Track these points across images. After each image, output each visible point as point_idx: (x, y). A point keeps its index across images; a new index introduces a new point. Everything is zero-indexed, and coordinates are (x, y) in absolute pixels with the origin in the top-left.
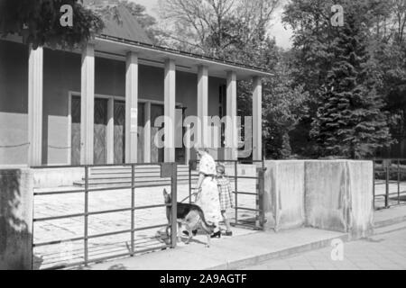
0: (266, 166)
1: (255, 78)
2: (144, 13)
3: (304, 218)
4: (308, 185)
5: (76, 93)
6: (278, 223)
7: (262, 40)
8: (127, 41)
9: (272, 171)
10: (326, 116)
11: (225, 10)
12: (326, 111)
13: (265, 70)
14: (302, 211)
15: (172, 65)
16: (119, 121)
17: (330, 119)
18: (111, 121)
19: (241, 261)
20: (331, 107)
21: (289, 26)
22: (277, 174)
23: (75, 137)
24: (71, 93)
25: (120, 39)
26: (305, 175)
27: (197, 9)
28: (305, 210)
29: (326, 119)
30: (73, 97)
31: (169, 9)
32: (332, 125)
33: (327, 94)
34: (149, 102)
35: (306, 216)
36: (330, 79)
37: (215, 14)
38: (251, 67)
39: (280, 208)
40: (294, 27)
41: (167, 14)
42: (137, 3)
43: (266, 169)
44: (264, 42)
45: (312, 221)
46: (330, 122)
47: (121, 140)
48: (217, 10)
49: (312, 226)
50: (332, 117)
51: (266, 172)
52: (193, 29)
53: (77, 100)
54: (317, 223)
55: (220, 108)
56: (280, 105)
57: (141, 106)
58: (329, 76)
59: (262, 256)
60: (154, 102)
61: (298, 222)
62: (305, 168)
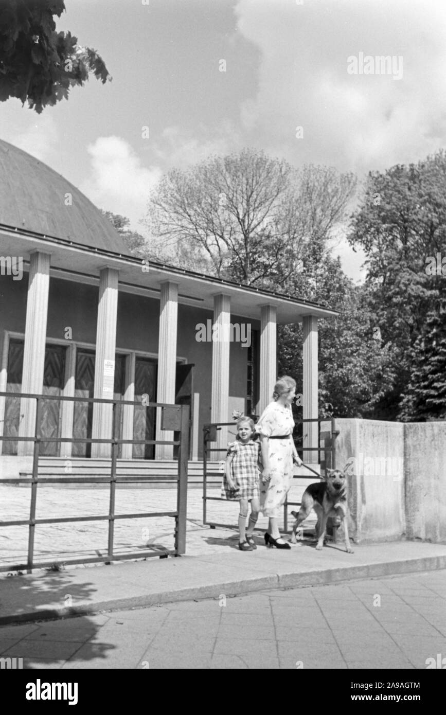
0: (338, 427)
1: (308, 319)
2: (125, 228)
3: (404, 524)
4: (411, 465)
5: (16, 335)
6: (360, 527)
7: (318, 261)
8: (102, 251)
9: (348, 436)
10: (425, 387)
11: (255, 222)
12: (425, 378)
13: (323, 306)
14: (402, 512)
15: (173, 293)
16: (84, 383)
17: (433, 392)
18: (71, 382)
19: (302, 575)
20: (434, 372)
21: (359, 247)
22: (358, 442)
23: (11, 408)
24: (8, 334)
25: (91, 249)
26: (405, 448)
27: (211, 221)
28: (406, 511)
29: (425, 391)
30: (12, 341)
31: (166, 221)
32: (437, 401)
33: (427, 351)
34: (133, 354)
35: (408, 521)
36: (431, 325)
37: (239, 228)
38: (301, 301)
39: (364, 502)
40: (368, 249)
41: (163, 228)
42: (115, 214)
43: (337, 434)
44: (320, 265)
45: (419, 528)
46: (433, 397)
47: (85, 415)
48: (241, 222)
49: (419, 538)
50: (435, 388)
51: (339, 438)
52: (204, 251)
53: (18, 346)
54: (427, 532)
55: (249, 368)
56: (349, 366)
57: (121, 359)
58: (429, 321)
59: (338, 570)
60: (142, 353)
61: (395, 530)
62: (405, 435)
